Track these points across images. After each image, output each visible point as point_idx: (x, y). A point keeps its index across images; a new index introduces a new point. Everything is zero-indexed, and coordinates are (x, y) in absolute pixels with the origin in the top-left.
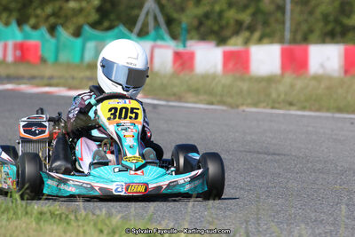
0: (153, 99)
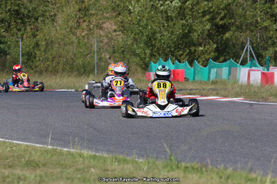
0: (250, 101)
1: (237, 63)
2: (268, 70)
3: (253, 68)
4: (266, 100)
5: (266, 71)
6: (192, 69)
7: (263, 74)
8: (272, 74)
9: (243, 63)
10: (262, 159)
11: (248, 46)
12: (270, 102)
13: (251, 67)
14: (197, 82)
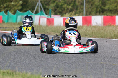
1: (33, 12)
2: (50, 17)
3: (42, 16)
5: (49, 17)
6: (6, 16)
7: (48, 19)
8: (53, 20)
9: (36, 13)
10: (47, 68)
11: (39, 3)
13: (40, 15)
14: (9, 23)
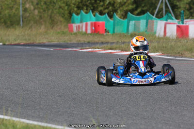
1: (153, 15)
2: (183, 23)
3: (169, 21)
4: (182, 55)
5: (181, 24)
6: (112, 21)
7: (178, 27)
8: (187, 28)
9: (159, 16)
12: (186, 57)
13: (167, 20)
14: (116, 34)
